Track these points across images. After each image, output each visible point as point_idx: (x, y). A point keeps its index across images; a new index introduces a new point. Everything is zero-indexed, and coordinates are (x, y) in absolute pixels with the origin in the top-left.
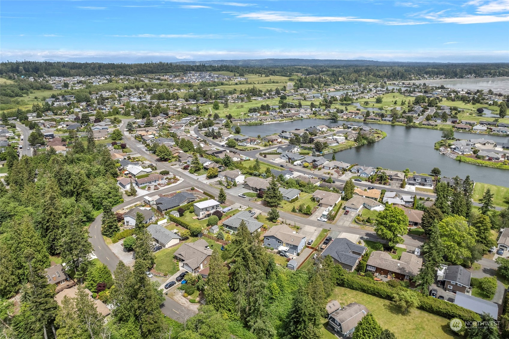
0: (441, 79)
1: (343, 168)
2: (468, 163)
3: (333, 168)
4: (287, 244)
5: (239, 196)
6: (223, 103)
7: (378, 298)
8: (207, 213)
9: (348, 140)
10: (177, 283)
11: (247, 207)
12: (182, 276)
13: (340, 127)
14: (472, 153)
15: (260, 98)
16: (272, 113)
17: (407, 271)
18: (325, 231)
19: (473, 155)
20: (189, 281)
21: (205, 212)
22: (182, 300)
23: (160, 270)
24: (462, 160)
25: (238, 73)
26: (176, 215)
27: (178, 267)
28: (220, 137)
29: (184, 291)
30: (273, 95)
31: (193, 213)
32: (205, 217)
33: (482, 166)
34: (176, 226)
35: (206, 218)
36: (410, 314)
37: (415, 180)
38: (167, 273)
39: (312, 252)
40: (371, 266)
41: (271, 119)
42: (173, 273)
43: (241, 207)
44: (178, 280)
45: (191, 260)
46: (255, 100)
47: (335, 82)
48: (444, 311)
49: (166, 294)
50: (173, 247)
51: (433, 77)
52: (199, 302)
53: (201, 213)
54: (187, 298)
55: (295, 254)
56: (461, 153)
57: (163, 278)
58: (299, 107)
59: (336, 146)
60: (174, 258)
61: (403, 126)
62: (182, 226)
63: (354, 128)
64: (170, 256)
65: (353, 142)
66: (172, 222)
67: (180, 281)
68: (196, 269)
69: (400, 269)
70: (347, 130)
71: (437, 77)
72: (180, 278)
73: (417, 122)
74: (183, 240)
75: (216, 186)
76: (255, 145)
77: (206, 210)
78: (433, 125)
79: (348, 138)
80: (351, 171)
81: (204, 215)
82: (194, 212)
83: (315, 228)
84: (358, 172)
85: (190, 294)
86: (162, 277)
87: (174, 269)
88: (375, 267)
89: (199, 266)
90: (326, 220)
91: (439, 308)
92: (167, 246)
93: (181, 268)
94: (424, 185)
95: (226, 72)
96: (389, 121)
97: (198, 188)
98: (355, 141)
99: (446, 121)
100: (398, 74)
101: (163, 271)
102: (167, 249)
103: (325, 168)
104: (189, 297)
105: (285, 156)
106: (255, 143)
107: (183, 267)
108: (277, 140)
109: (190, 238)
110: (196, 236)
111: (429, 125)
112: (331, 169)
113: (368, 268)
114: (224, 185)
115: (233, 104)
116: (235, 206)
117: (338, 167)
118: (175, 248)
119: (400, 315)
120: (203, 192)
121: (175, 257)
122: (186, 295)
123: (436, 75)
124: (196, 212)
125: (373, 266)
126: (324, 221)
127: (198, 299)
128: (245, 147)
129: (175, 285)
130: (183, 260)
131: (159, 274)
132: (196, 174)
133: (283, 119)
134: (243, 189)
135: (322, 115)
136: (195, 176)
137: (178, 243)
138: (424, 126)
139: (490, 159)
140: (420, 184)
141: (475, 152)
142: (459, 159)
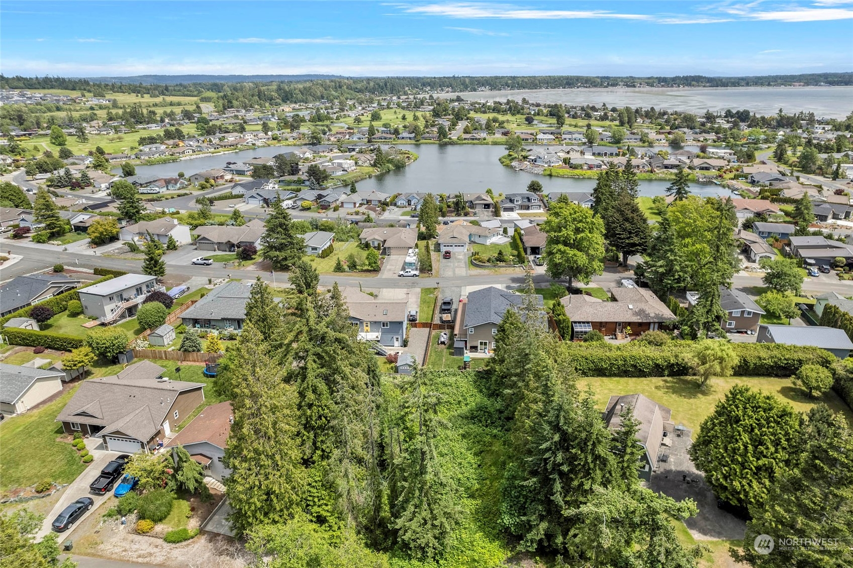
0: (447, 92)
1: (380, 201)
2: (562, 177)
3: (361, 205)
4: (375, 324)
5: (194, 264)
6: (74, 135)
7: (634, 379)
8: (124, 305)
9: (359, 166)
10: (98, 501)
11: (227, 280)
12: (113, 473)
13: (335, 151)
14: (561, 163)
15: (155, 125)
16: (191, 143)
17: (652, 315)
18: (427, 291)
19: (564, 165)
20: (143, 481)
21: (120, 304)
22: (135, 547)
23: (17, 481)
24: (553, 174)
25: (89, 91)
26: (30, 326)
27: (83, 452)
28: (89, 184)
29: (133, 517)
30: (180, 120)
31: (82, 316)
32: (122, 316)
33: (584, 178)
34: (36, 352)
35: (124, 321)
36: (712, 389)
37: (511, 201)
38: (49, 480)
39: (430, 334)
40: (579, 322)
41: (194, 151)
42: (69, 476)
43: (210, 281)
44: (97, 490)
45: (127, 419)
46: (144, 129)
47: (288, 100)
48: (770, 362)
49: (67, 549)
50: (43, 408)
51: (436, 90)
52: (202, 531)
53: (108, 308)
54: (153, 532)
55: (397, 344)
56: (546, 165)
57: (36, 501)
58: (241, 132)
59: (343, 175)
60: (59, 431)
61: (434, 143)
62: (57, 349)
63: (361, 149)
64: (41, 433)
65: (371, 169)
66: (18, 348)
67: (107, 489)
68: (152, 439)
69: (636, 314)
70: (348, 154)
71: (442, 90)
72: (104, 482)
73: (454, 138)
74: (73, 380)
75: (122, 256)
76: (179, 189)
77: (122, 299)
78: (479, 139)
79: (360, 163)
80: (395, 205)
81: (119, 312)
82: (82, 312)
83: (405, 290)
84: (409, 205)
85: (160, 519)
86: (31, 499)
87: (71, 462)
88: (588, 323)
89: (159, 427)
90: (417, 273)
91: (760, 358)
92: (20, 408)
93: (97, 454)
94: (528, 208)
95: (60, 91)
96: (410, 138)
97: (75, 265)
98: (374, 165)
99: (494, 134)
100: (386, 85)
101: (29, 479)
102: (22, 415)
103: (345, 205)
104: (159, 528)
105: (255, 195)
106: (178, 185)
107: (103, 446)
108: (222, 177)
109: (94, 370)
110: (115, 361)
111: (473, 139)
112: (357, 205)
113: (578, 329)
114: (143, 252)
115: (98, 137)
116: (194, 283)
117: (368, 202)
118: (54, 405)
119: (700, 395)
120: (92, 271)
121: (67, 428)
122: (145, 524)
123: (440, 87)
124: (90, 311)
125: (584, 323)
126: (415, 275)
127: (193, 524)
128: (158, 195)
129: (92, 509)
130: (96, 429)
131: (16, 493)
132: (55, 242)
133: (217, 150)
134: (196, 251)
135: (291, 140)
136: (55, 246)
137: (59, 394)
138: (466, 141)
139: (590, 167)
140: (522, 207)
141: (566, 161)
142: (549, 173)
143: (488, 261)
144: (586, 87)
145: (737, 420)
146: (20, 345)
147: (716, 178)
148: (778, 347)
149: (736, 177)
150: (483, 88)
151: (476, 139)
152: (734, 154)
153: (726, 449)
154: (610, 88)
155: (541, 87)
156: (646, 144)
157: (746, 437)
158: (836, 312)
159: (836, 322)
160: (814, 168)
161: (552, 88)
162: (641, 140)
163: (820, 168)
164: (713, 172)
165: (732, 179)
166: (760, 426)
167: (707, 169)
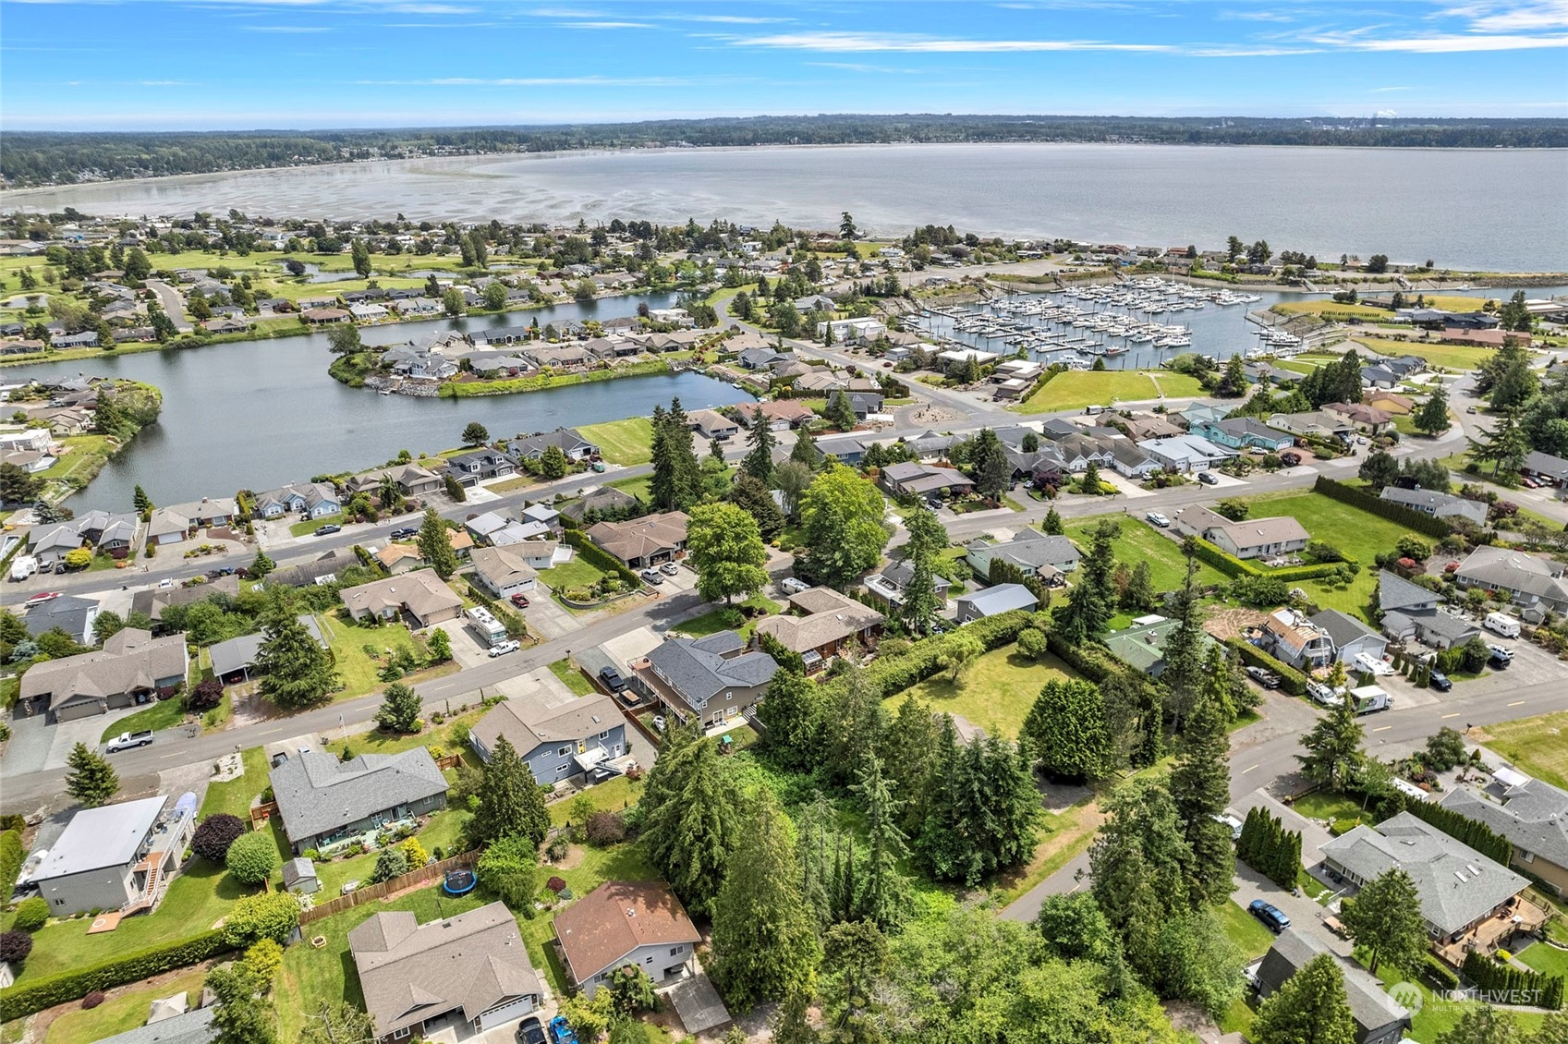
1: (223, 517)
3: (193, 530)
4: (593, 740)
11: (237, 756)
14: (456, 370)
18: (558, 667)
24: (459, 394)
34: (89, 1005)
37: (465, 469)
39: (638, 725)
40: (805, 653)
43: (218, 768)
56: (435, 378)
59: (52, 466)
61: (152, 350)
73: (186, 331)
78: (243, 329)
80: (260, 516)
82: (48, 916)
83: (528, 677)
84: (287, 510)
90: (516, 644)
94: (493, 474)
96: (87, 344)
98: (97, 430)
111: (230, 331)
112: (187, 534)
113: (807, 661)
117: (204, 522)
119: (959, 692)
125: (808, 652)
126: (515, 649)
127: (679, 1036)
138: (217, 337)
139: (513, 374)
140: (485, 475)
141: (466, 365)
142: (450, 392)
143: (593, 595)
144: (313, 163)
145: (1063, 709)
146: (33, 1012)
147: (694, 363)
148: (990, 619)
149: (720, 360)
150: (88, 175)
151: (237, 329)
152: (689, 315)
153: (1061, 734)
154: (359, 163)
155: (220, 168)
156: (542, 304)
157: (1074, 720)
158: (1003, 566)
159: (1006, 575)
160: (798, 329)
161: (243, 167)
162: (531, 297)
163: (805, 330)
164: (685, 355)
165: (717, 362)
166: (1081, 708)
167: (675, 349)
